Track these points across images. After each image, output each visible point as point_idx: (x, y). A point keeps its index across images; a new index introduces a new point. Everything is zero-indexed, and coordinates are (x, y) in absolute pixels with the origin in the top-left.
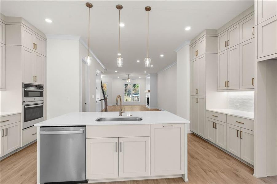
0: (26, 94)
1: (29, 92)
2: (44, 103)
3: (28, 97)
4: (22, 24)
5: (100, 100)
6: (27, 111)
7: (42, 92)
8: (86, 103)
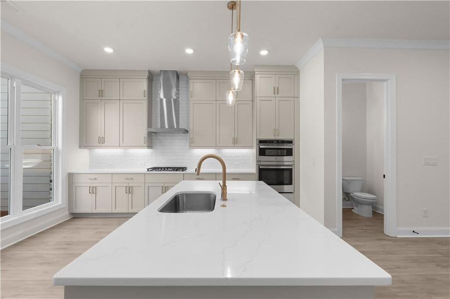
0: (262, 152)
2: (295, 166)
3: (265, 155)
4: (256, 73)
6: (263, 172)
7: (291, 149)
8: (384, 176)
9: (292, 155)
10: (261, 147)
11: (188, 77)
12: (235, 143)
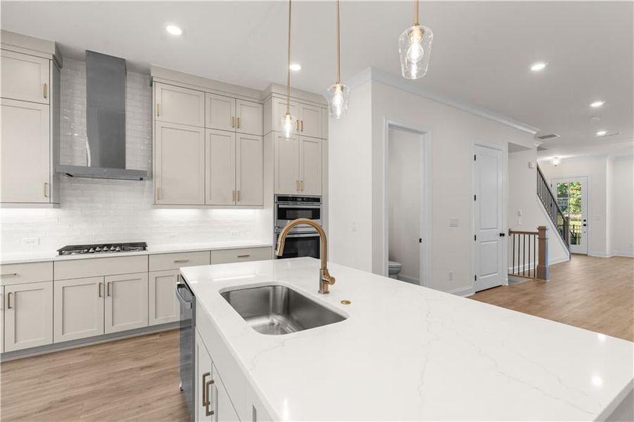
0: (282, 214)
1: (287, 211)
3: (286, 219)
4: (273, 95)
5: (502, 235)
7: (318, 210)
8: (420, 240)
9: (319, 218)
10: (280, 206)
11: (152, 78)
12: (237, 199)
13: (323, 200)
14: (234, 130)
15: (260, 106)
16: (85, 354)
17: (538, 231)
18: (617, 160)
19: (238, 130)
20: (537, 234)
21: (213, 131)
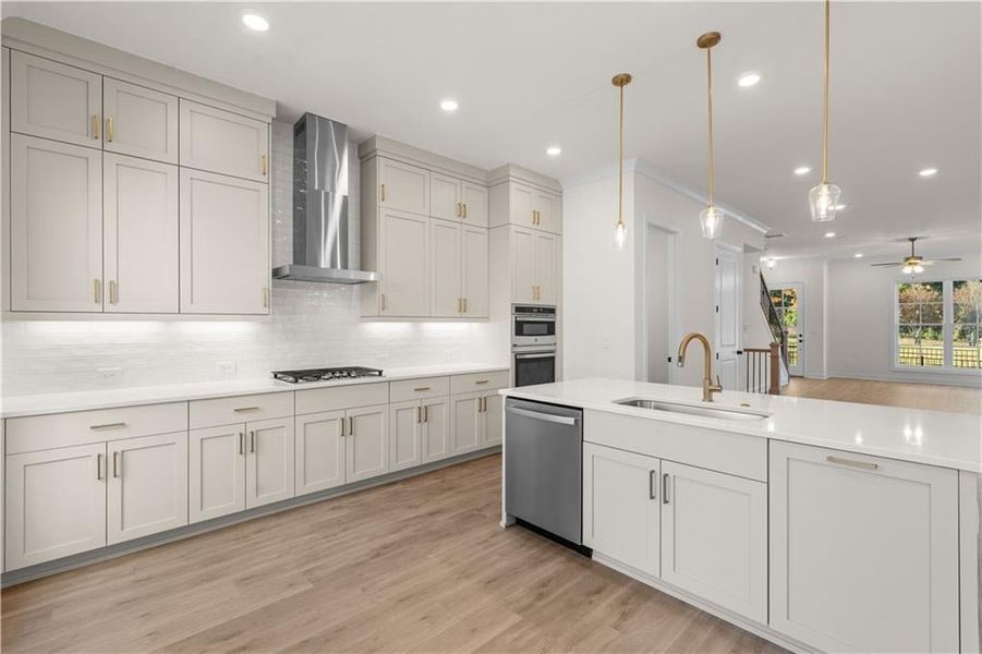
0: (520, 329)
1: (525, 325)
2: (558, 352)
3: (523, 335)
4: (511, 179)
5: (739, 353)
6: (521, 366)
7: (553, 324)
9: (554, 334)
10: (518, 319)
11: (375, 150)
12: (463, 311)
13: (557, 311)
14: (459, 219)
15: (485, 189)
16: (334, 508)
17: (769, 348)
18: (833, 263)
19: (464, 221)
20: (769, 351)
21: (439, 222)
